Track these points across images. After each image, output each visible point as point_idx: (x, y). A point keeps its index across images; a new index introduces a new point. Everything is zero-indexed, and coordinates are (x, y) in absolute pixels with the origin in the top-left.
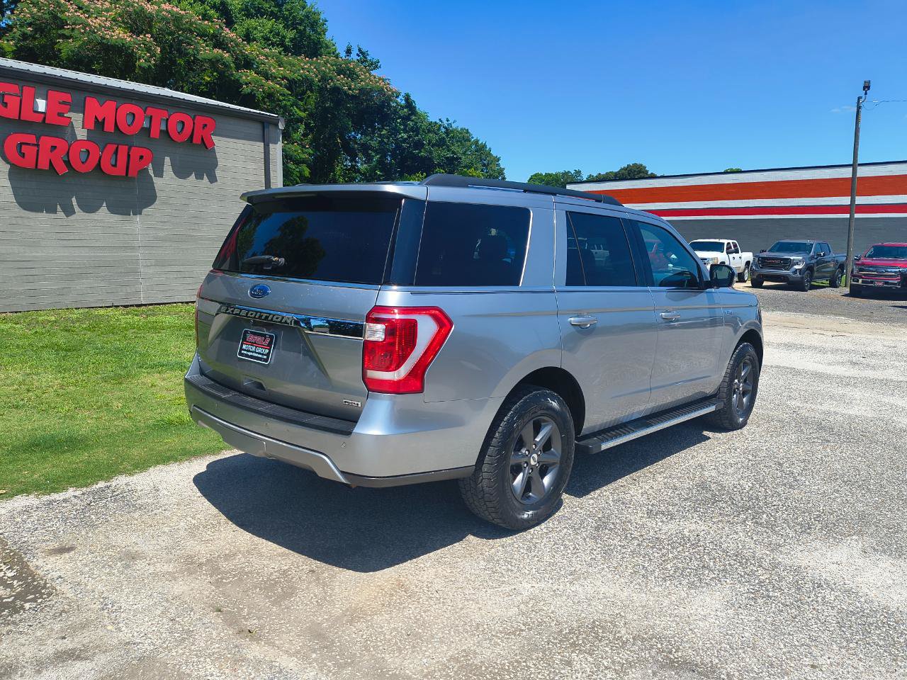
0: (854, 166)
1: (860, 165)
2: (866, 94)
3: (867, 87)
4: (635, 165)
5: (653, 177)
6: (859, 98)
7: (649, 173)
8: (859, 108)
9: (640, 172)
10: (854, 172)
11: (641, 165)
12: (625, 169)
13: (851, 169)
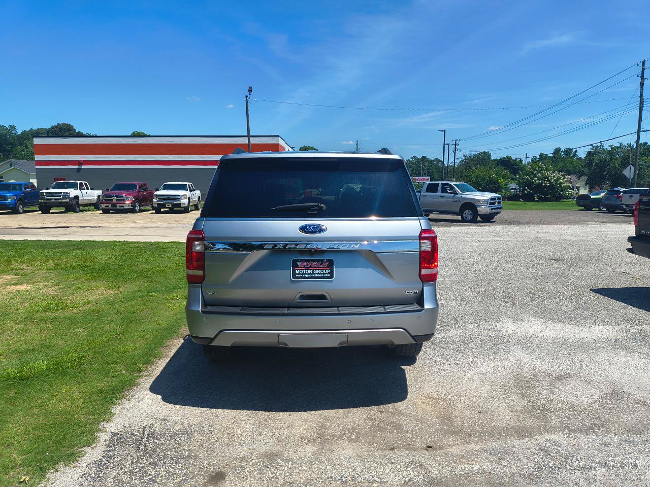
0: (249, 136)
1: (251, 136)
2: (250, 94)
3: (250, 91)
4: (64, 124)
5: (80, 135)
6: (246, 96)
7: (77, 131)
8: (247, 102)
9: (69, 130)
10: (249, 140)
11: (70, 125)
12: (57, 127)
13: (247, 138)
